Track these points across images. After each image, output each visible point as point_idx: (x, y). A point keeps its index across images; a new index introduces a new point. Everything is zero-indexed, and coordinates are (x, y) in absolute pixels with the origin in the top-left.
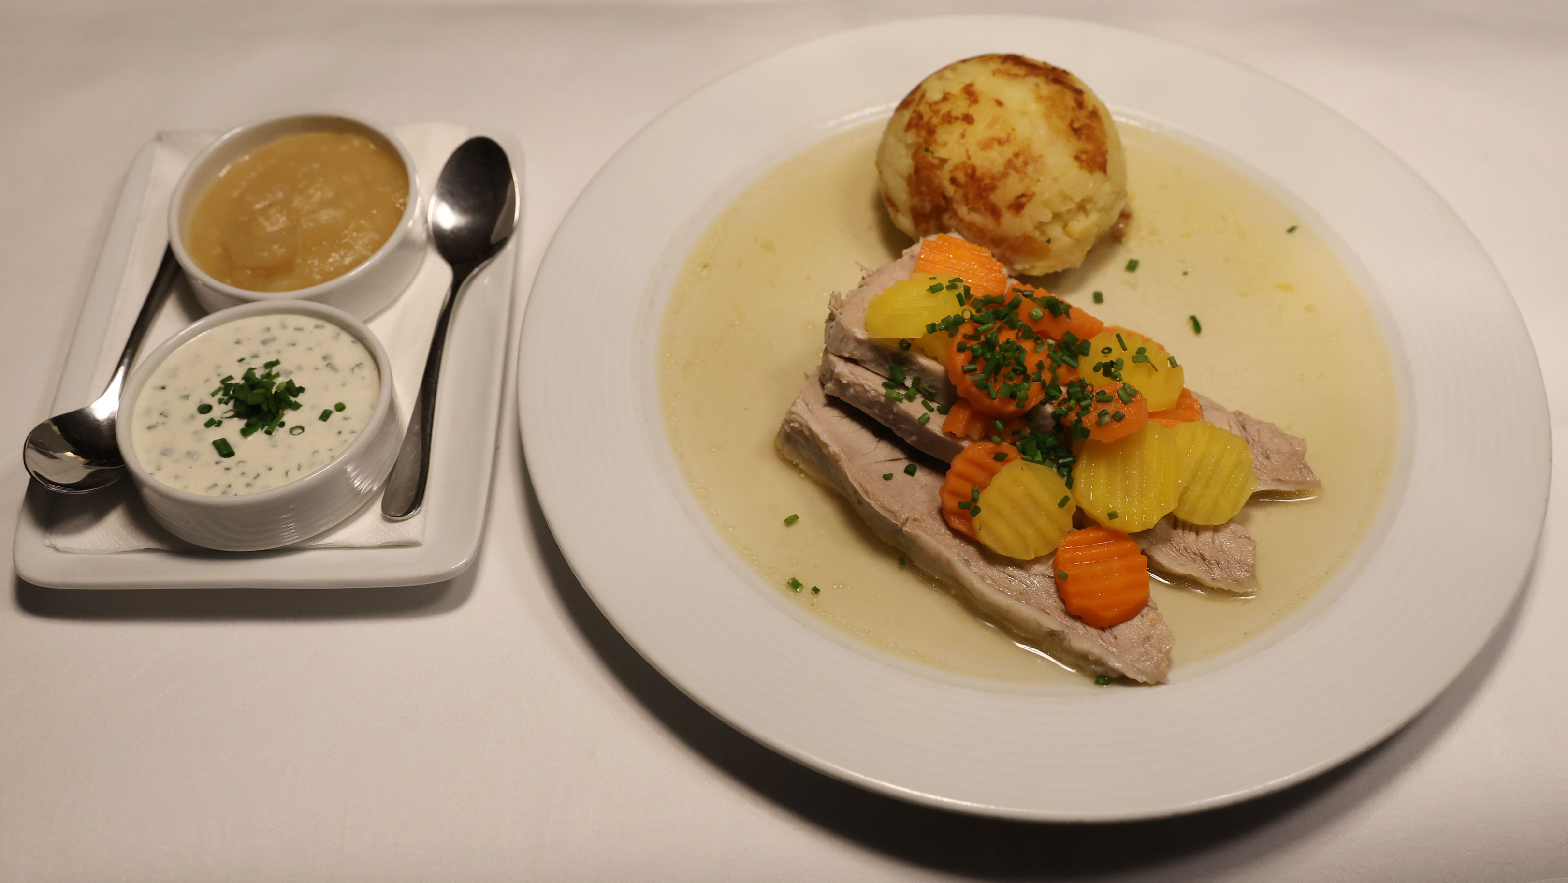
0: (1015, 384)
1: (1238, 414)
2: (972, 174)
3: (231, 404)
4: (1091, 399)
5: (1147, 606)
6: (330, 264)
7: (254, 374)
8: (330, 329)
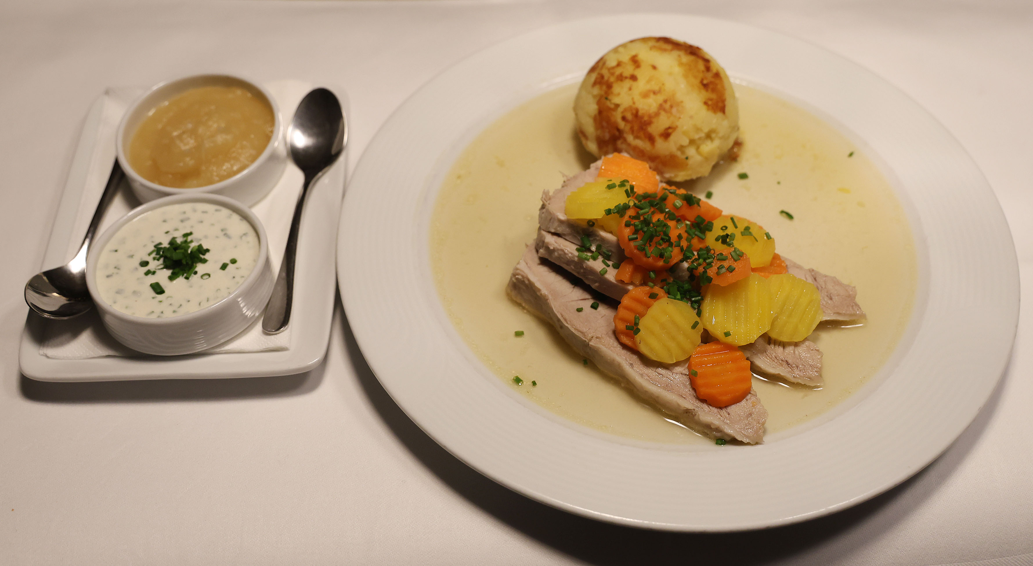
0: (663, 248)
1: (811, 271)
2: (636, 114)
3: (162, 260)
4: (714, 259)
5: (750, 393)
6: (224, 170)
7: (176, 241)
8: (225, 212)
